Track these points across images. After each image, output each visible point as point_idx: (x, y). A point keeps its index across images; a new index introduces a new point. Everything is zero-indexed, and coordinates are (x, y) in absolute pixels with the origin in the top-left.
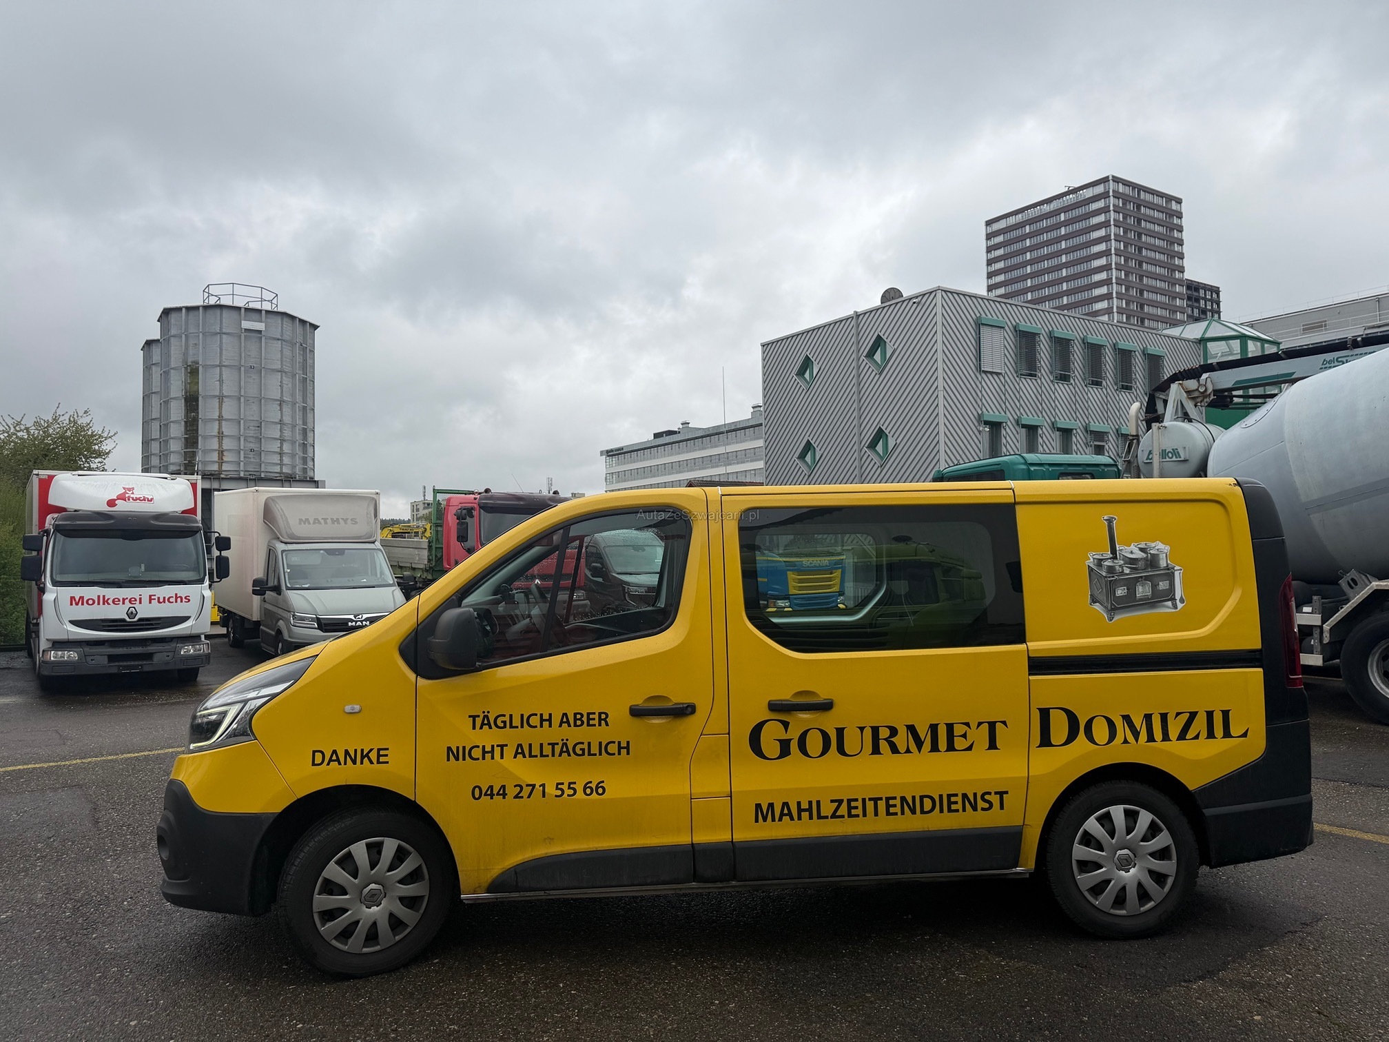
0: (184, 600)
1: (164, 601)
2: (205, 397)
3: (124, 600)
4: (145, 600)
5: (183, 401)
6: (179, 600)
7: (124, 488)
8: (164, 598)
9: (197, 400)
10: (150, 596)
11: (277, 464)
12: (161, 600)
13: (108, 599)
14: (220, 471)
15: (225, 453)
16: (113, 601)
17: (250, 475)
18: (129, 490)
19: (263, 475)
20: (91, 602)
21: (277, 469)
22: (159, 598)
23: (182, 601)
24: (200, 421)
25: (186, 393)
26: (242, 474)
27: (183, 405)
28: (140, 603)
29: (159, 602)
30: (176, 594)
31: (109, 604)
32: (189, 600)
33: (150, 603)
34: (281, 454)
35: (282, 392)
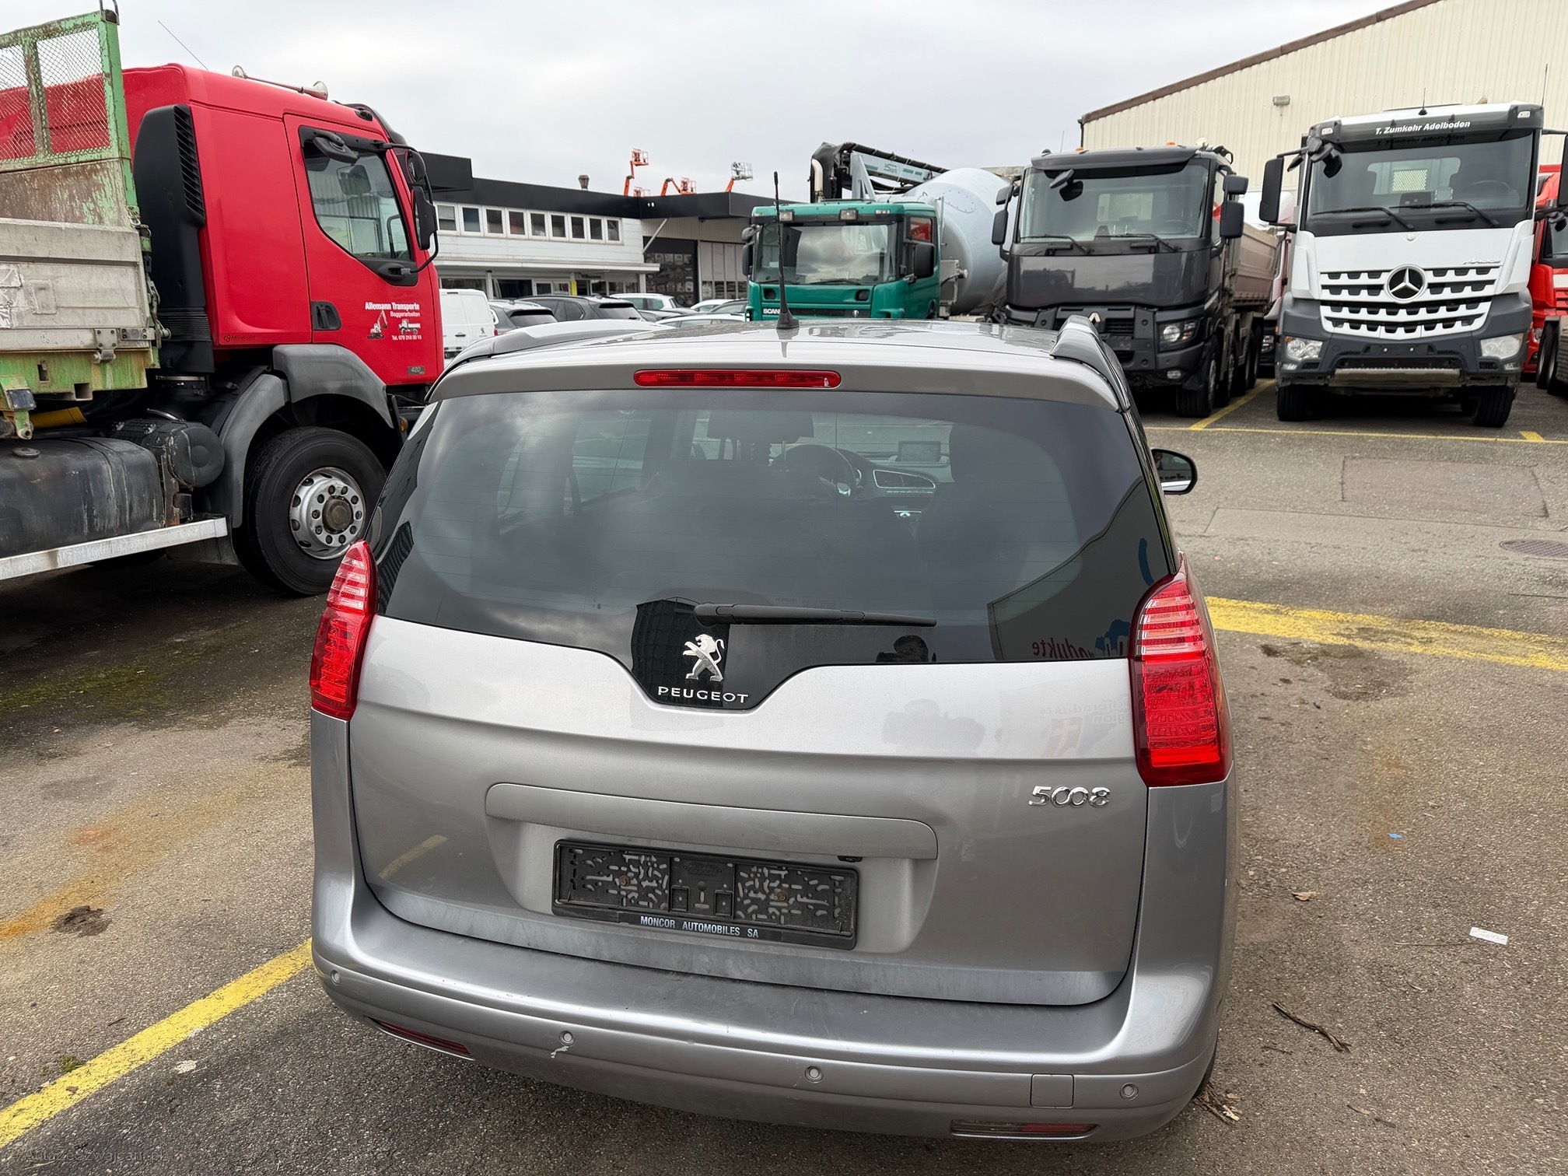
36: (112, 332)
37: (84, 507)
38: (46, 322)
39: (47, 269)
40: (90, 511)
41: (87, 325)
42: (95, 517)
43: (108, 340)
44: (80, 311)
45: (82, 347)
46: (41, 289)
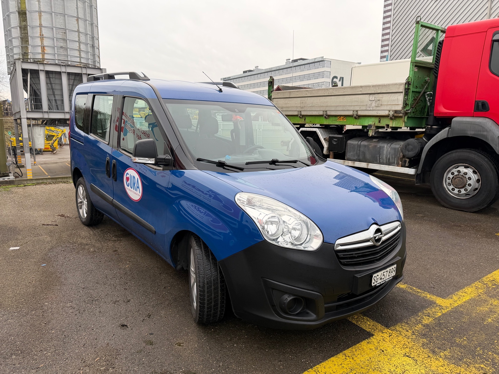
2: (30, 12)
5: (17, 14)
9: (25, 14)
11: (78, 57)
14: (44, 59)
15: (46, 48)
17: (62, 63)
19: (69, 63)
21: (78, 60)
24: (28, 27)
25: (19, 9)
26: (57, 62)
27: (18, 17)
34: (80, 50)
35: (78, 12)
36: (393, 111)
37: (378, 155)
38: (378, 108)
39: (381, 95)
40: (379, 157)
41: (387, 109)
42: (380, 159)
43: (391, 113)
44: (386, 106)
45: (385, 115)
46: (378, 100)
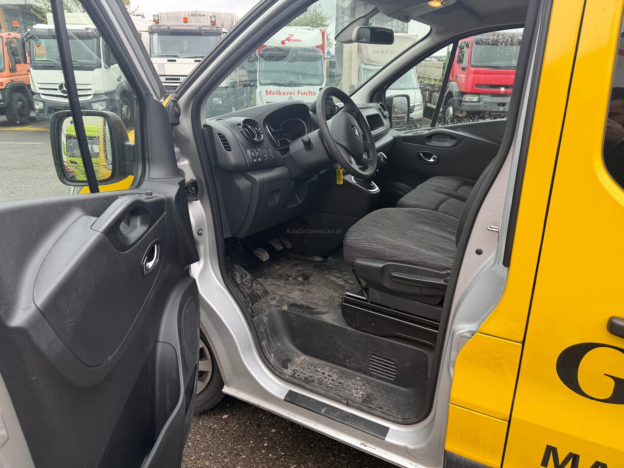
0: (313, 94)
1: (304, 94)
3: (287, 93)
4: (296, 93)
6: (311, 94)
7: (289, 35)
8: (304, 92)
10: (298, 91)
12: (303, 93)
13: (281, 92)
16: (283, 94)
18: (291, 35)
20: (274, 93)
22: (302, 93)
23: (312, 95)
28: (294, 94)
29: (302, 94)
30: (309, 91)
31: (281, 95)
32: (315, 94)
33: (298, 94)
